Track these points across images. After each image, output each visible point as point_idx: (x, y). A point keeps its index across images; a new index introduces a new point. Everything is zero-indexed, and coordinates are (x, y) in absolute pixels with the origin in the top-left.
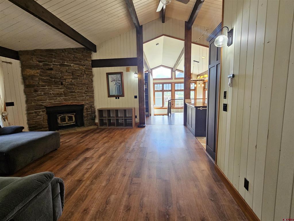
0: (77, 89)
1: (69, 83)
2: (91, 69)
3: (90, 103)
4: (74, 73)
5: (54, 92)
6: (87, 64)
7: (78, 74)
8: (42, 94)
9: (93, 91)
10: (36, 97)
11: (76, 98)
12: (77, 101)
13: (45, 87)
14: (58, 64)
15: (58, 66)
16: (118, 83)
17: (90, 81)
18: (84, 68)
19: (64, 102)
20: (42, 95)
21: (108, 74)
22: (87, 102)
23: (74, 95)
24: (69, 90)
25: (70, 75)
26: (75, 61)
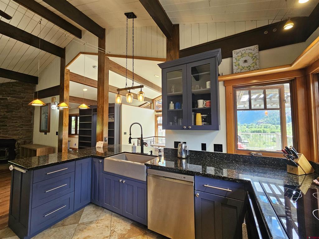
0: (10, 123)
3: (25, 137)
4: (9, 106)
6: (27, 97)
7: (13, 106)
11: (7, 132)
12: (8, 135)
16: (46, 116)
17: (28, 113)
18: (21, 101)
22: (21, 137)
25: (5, 109)
26: (12, 94)
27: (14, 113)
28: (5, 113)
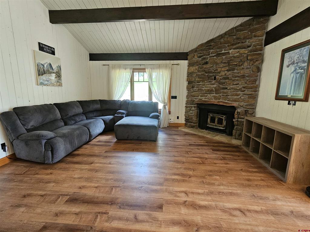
0: (231, 85)
1: (223, 77)
3: (247, 105)
4: (231, 61)
5: (206, 88)
6: (253, 43)
7: (235, 62)
8: (197, 90)
9: (258, 87)
10: (192, 92)
11: (227, 97)
12: (228, 101)
13: (200, 82)
14: (215, 54)
15: (215, 57)
16: (299, 68)
17: (254, 70)
18: (246, 52)
19: (214, 100)
21: (285, 51)
22: (242, 104)
23: (225, 93)
24: (221, 86)
25: (226, 66)
26: (235, 44)
27: (236, 71)
28: (226, 72)
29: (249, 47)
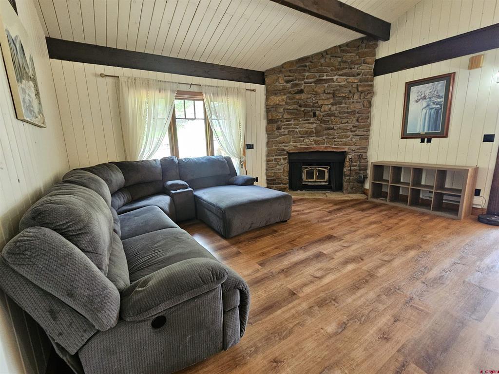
0: (338, 123)
1: (326, 113)
2: (372, 80)
3: (359, 149)
4: (337, 92)
5: (301, 129)
6: (363, 71)
7: (344, 93)
8: (286, 133)
9: (369, 126)
10: (278, 137)
11: (334, 140)
12: (335, 145)
13: (290, 121)
14: (313, 80)
15: (313, 84)
16: (434, 103)
17: (365, 105)
18: (356, 81)
19: (314, 146)
20: (285, 135)
21: (409, 85)
22: (354, 147)
23: (331, 135)
24: (324, 126)
25: (330, 98)
26: (342, 69)
27: (343, 105)
28: (330, 106)
29: (358, 74)
